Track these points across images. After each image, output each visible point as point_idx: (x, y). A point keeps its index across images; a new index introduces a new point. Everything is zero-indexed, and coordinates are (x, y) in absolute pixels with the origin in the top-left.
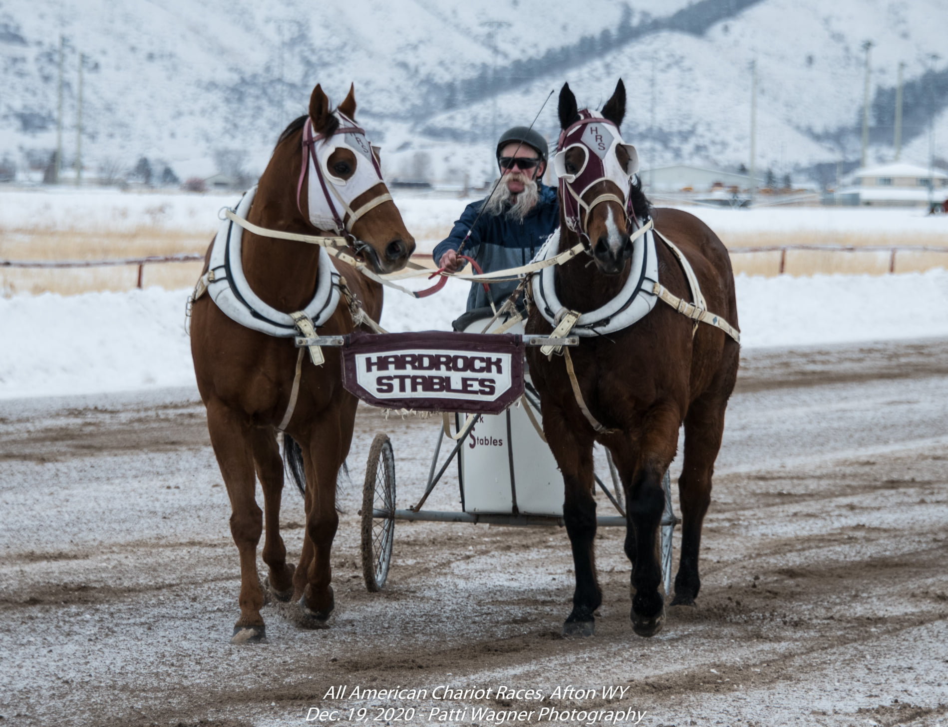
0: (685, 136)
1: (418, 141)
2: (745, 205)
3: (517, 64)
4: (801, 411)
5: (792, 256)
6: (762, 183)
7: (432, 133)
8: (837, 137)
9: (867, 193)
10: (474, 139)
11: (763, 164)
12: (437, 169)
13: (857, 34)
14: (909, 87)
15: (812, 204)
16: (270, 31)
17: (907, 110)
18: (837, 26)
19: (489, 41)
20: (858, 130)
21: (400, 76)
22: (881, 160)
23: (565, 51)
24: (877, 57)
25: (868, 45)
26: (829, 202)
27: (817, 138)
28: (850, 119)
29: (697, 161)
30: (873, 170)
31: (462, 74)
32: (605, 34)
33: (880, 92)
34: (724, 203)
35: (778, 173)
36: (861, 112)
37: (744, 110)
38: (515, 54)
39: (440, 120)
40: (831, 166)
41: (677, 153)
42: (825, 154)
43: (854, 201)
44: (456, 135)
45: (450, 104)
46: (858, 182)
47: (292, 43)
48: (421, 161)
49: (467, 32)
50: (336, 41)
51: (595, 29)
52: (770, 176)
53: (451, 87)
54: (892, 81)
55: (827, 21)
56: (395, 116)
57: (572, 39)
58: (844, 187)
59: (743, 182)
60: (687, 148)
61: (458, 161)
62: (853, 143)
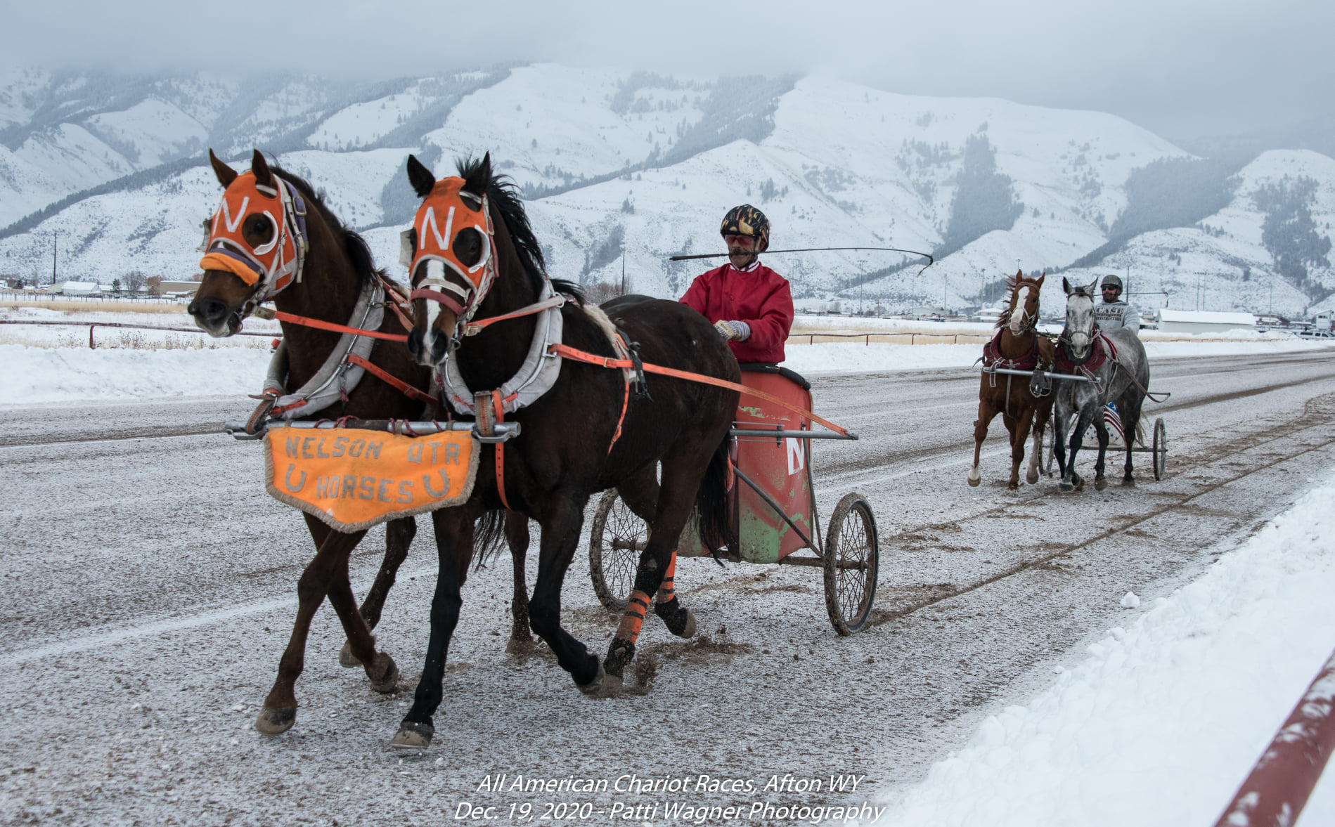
0: (923, 298)
1: (836, 298)
2: (943, 321)
3: (869, 274)
4: (961, 388)
5: (958, 337)
6: (948, 314)
7: (841, 296)
8: (973, 299)
9: (982, 318)
10: (855, 298)
11: (949, 308)
12: (842, 308)
13: (980, 266)
14: (996, 283)
15: (964, 321)
16: (790, 263)
17: (996, 291)
18: (973, 264)
19: (860, 267)
20: (980, 297)
21: (831, 278)
22: (987, 307)
23: (885, 270)
24: (986, 274)
25: (983, 270)
26: (970, 321)
27: (966, 300)
28: (977, 294)
29: (927, 306)
30: (984, 310)
31: (851, 277)
32: (898, 265)
33: (987, 285)
34: (936, 320)
35: (954, 311)
36: (981, 291)
37: (943, 289)
38: (868, 271)
39: (844, 292)
40: (971, 309)
41: (921, 304)
42: (968, 305)
43: (978, 320)
44: (849, 297)
45: (847, 287)
46: (980, 314)
47: (797, 266)
48: (837, 305)
49: (853, 264)
50: (811, 266)
51: (894, 263)
52: (951, 311)
53: (847, 281)
54: (991, 282)
55: (970, 262)
56: (829, 291)
57: (887, 267)
58: (975, 315)
59: (942, 313)
60: (924, 302)
61: (848, 305)
62: (978, 301)
